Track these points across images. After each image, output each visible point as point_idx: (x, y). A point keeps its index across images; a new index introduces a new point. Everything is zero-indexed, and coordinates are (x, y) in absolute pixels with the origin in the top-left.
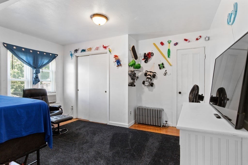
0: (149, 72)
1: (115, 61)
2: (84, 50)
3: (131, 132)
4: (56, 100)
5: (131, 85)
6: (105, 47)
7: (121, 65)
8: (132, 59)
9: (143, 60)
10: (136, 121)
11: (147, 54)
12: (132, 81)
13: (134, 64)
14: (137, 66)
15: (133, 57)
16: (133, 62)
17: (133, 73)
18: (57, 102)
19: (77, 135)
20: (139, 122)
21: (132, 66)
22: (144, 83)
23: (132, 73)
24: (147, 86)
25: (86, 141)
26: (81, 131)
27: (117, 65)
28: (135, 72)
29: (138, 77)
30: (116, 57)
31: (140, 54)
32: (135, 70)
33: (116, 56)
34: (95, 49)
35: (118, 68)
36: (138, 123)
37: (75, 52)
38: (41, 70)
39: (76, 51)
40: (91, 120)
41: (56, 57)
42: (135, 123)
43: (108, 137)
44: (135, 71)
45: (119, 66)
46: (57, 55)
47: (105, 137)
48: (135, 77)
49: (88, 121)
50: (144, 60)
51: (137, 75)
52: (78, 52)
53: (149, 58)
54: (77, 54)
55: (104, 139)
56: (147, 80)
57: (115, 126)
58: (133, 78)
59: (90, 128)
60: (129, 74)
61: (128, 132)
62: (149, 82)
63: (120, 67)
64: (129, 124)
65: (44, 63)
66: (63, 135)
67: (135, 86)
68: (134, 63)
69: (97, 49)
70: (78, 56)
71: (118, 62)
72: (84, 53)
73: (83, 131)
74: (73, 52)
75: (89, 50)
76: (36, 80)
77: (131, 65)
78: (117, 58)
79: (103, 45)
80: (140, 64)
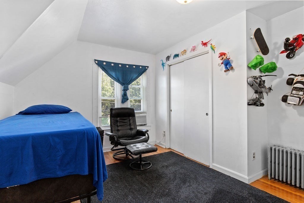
0: (299, 76)
1: (222, 63)
2: (177, 56)
3: (252, 195)
4: (146, 122)
5: (255, 103)
6: (205, 44)
7: (232, 68)
8: (256, 54)
9: (282, 52)
10: (267, 171)
11: (291, 39)
12: (255, 96)
13: (261, 63)
14: (268, 66)
15: (259, 50)
16: (257, 59)
17: (258, 81)
18: (147, 125)
19: (159, 177)
20: (273, 176)
21: (255, 67)
22: (285, 99)
23: (254, 81)
24: (295, 105)
25: (168, 191)
26: (167, 171)
27: (224, 69)
28: (263, 78)
29: (270, 89)
30: (223, 56)
31: (276, 44)
32: (263, 74)
33: (222, 54)
34: (190, 50)
35: (227, 75)
36: (271, 178)
37: (167, 60)
38: (130, 86)
39: (168, 58)
40: (187, 155)
41: (147, 69)
42: (266, 176)
43: (206, 193)
44: (261, 76)
45: (228, 70)
46: (148, 67)
47: (199, 192)
48: (263, 87)
49: (182, 155)
50: (286, 53)
51: (267, 85)
52: (170, 59)
53: (297, 48)
54: (169, 63)
55: (196, 196)
56: (294, 92)
57: (222, 174)
58: (259, 91)
59: (181, 168)
60: (248, 83)
61: (245, 194)
62: (300, 98)
63: (231, 72)
64: (251, 177)
65: (134, 78)
66: (145, 172)
67: (262, 105)
68: (261, 61)
69: (194, 49)
70: (171, 65)
71: (228, 65)
72: (177, 59)
73: (169, 172)
74: (165, 61)
75: (183, 53)
76: (125, 98)
77: (252, 66)
78: (225, 57)
79: (202, 42)
80: (274, 63)
